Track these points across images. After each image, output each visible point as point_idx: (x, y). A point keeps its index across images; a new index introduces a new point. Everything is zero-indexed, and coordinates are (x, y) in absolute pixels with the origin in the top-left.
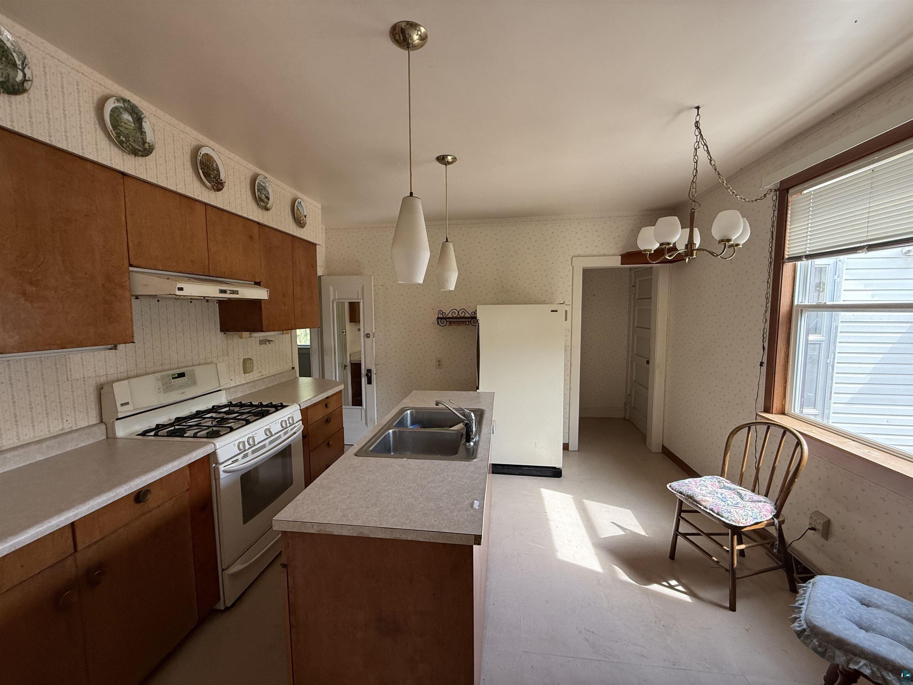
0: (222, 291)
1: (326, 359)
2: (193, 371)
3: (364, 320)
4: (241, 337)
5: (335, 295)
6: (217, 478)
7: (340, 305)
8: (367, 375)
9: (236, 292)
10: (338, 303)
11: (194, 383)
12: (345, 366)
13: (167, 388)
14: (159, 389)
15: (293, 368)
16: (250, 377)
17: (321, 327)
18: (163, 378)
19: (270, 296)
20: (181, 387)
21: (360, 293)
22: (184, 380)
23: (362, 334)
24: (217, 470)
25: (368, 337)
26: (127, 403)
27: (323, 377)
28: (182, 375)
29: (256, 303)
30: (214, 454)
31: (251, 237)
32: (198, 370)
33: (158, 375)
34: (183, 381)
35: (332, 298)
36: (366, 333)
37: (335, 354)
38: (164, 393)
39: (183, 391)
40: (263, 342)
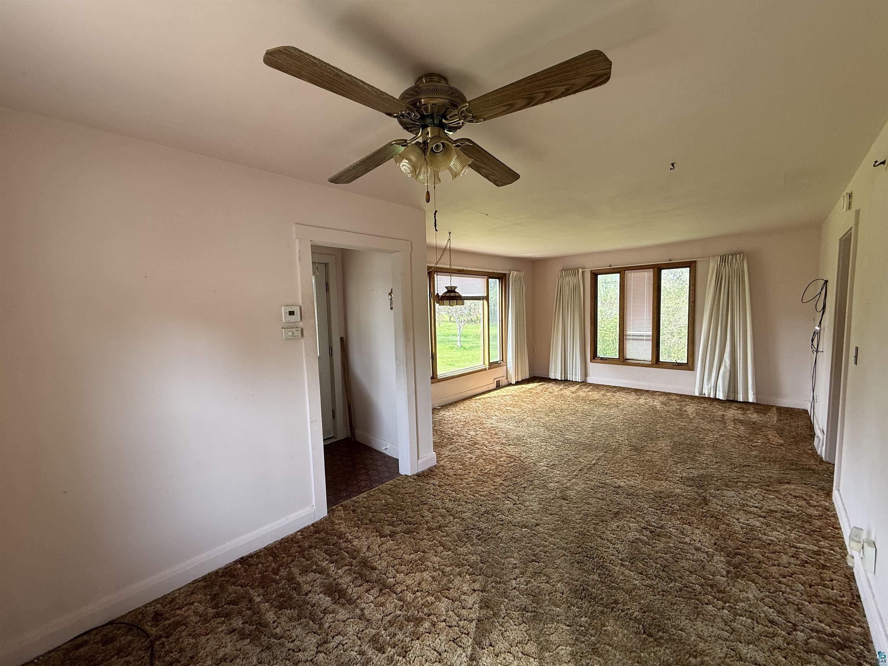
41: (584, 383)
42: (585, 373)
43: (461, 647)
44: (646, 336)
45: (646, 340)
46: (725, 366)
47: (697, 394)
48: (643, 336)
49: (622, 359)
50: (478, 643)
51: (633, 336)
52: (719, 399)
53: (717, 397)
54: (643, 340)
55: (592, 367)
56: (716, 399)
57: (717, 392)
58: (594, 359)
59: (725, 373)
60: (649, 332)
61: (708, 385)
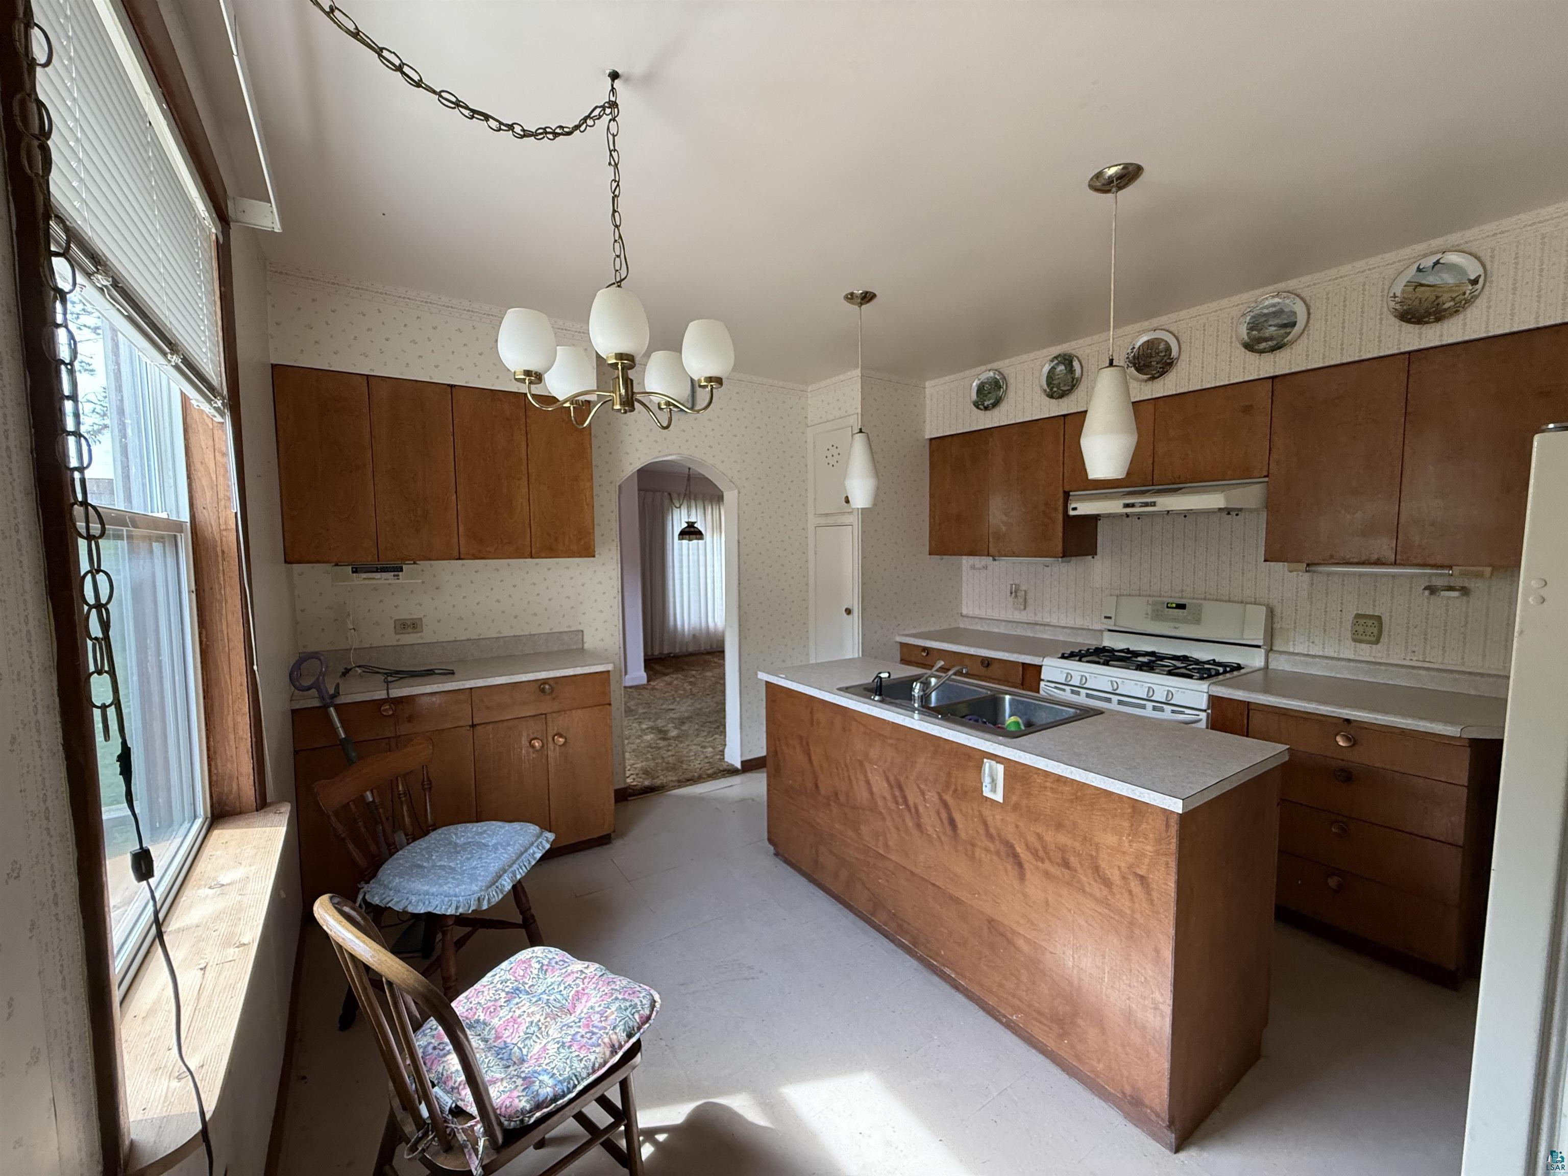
2: (1201, 605)
11: (1197, 621)
13: (1157, 616)
14: (1147, 614)
18: (1154, 604)
20: (1176, 620)
22: (1183, 613)
26: (1110, 618)
28: (1181, 607)
30: (1041, 667)
32: (1208, 607)
33: (1151, 600)
34: (1181, 614)
38: (1152, 619)
39: (1177, 625)
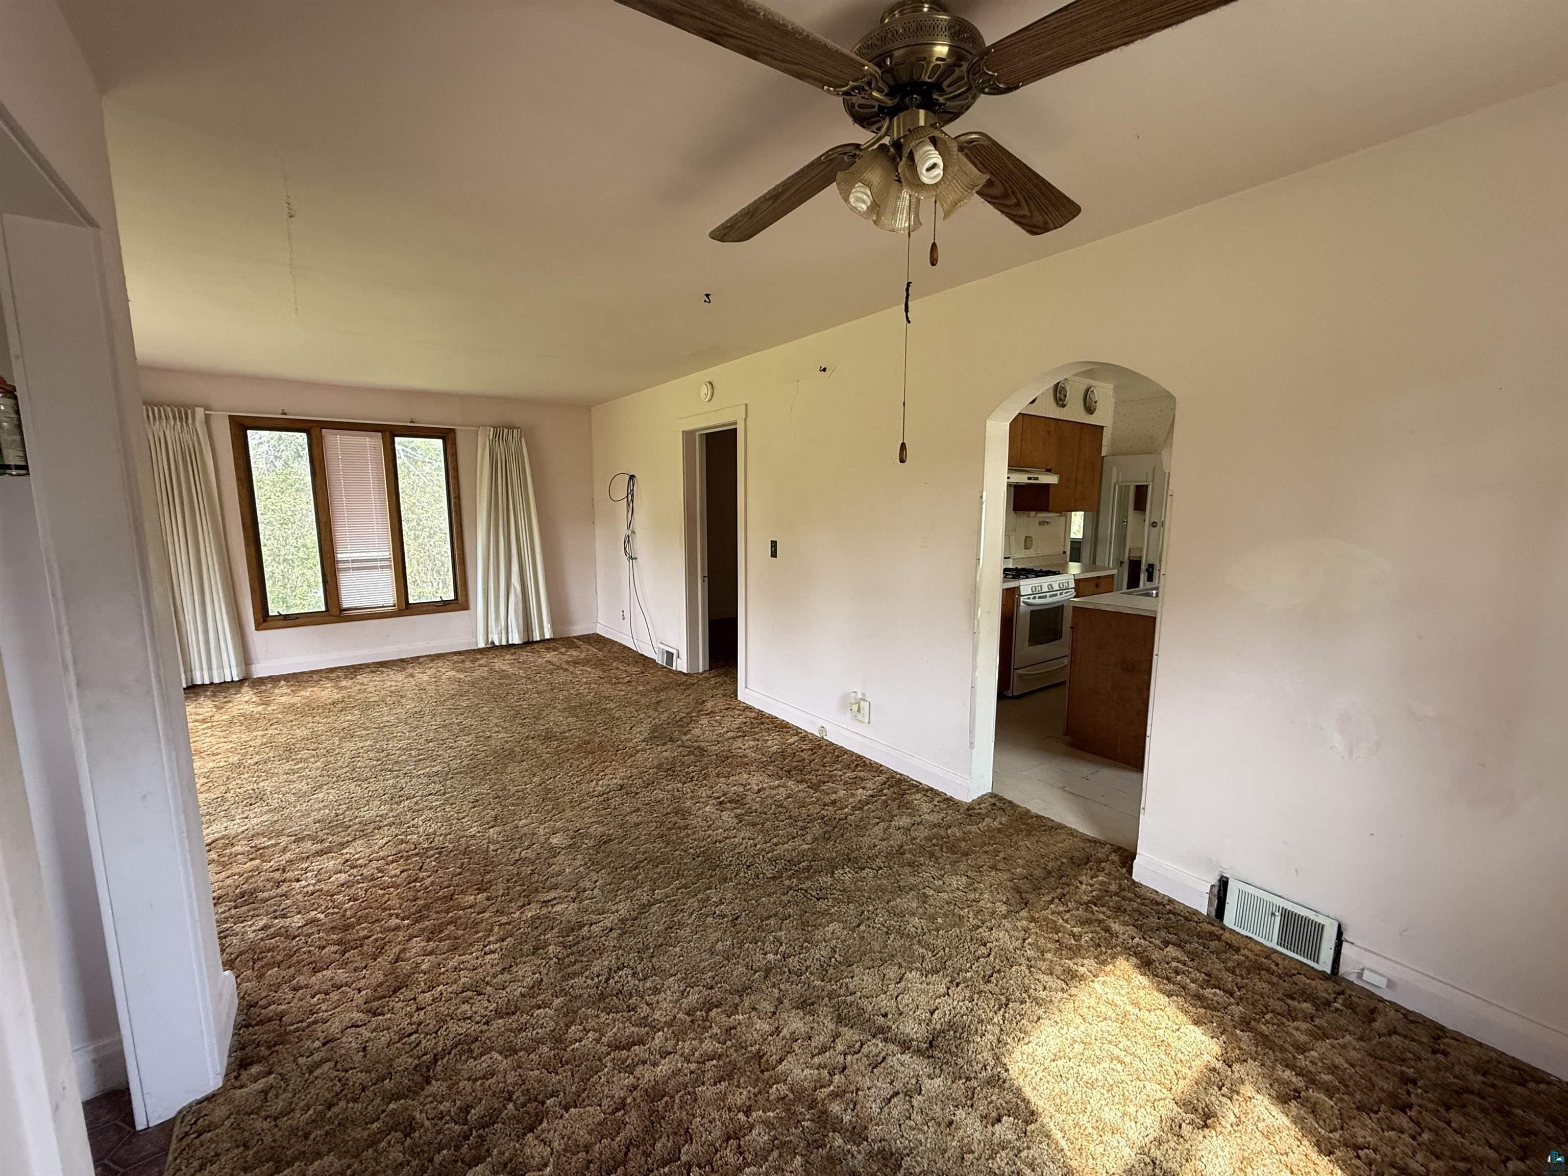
0: (1029, 478)
1: (1099, 548)
3: (1151, 505)
4: (1029, 516)
5: (1118, 477)
6: (1018, 605)
7: (1124, 489)
8: (1147, 570)
9: (1037, 479)
10: (1121, 487)
12: (1122, 562)
15: (1064, 553)
16: (1030, 553)
17: (1098, 512)
19: (1060, 480)
21: (1150, 476)
23: (1147, 523)
24: (1019, 600)
25: (1155, 527)
27: (1094, 563)
29: (1047, 486)
30: (1018, 588)
31: (1049, 433)
35: (1114, 480)
36: (1153, 520)
37: (1111, 544)
40: (1042, 523)
41: (246, 680)
42: (245, 658)
43: (884, 1058)
44: (381, 560)
45: (382, 567)
46: (516, 594)
47: (481, 645)
48: (376, 560)
49: (335, 611)
50: (881, 1032)
51: (353, 561)
52: (513, 645)
53: (510, 642)
54: (375, 568)
55: (260, 640)
56: (510, 646)
57: (510, 635)
58: (265, 621)
59: (516, 604)
60: (386, 552)
61: (497, 626)
